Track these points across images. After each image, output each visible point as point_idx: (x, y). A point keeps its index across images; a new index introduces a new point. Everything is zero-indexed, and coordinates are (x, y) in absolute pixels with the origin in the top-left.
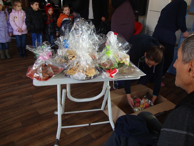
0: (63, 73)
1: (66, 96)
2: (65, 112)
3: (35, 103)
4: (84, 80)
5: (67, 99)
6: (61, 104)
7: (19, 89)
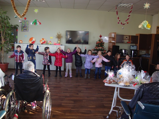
0: (117, 83)
1: (117, 96)
2: (116, 106)
3: (104, 102)
4: (123, 86)
5: (117, 97)
6: (115, 100)
7: (98, 95)
